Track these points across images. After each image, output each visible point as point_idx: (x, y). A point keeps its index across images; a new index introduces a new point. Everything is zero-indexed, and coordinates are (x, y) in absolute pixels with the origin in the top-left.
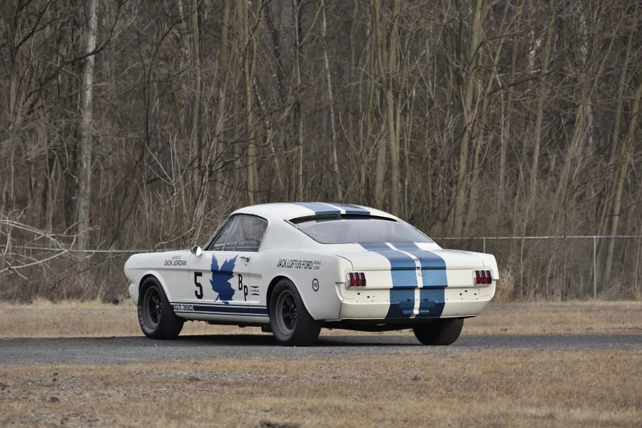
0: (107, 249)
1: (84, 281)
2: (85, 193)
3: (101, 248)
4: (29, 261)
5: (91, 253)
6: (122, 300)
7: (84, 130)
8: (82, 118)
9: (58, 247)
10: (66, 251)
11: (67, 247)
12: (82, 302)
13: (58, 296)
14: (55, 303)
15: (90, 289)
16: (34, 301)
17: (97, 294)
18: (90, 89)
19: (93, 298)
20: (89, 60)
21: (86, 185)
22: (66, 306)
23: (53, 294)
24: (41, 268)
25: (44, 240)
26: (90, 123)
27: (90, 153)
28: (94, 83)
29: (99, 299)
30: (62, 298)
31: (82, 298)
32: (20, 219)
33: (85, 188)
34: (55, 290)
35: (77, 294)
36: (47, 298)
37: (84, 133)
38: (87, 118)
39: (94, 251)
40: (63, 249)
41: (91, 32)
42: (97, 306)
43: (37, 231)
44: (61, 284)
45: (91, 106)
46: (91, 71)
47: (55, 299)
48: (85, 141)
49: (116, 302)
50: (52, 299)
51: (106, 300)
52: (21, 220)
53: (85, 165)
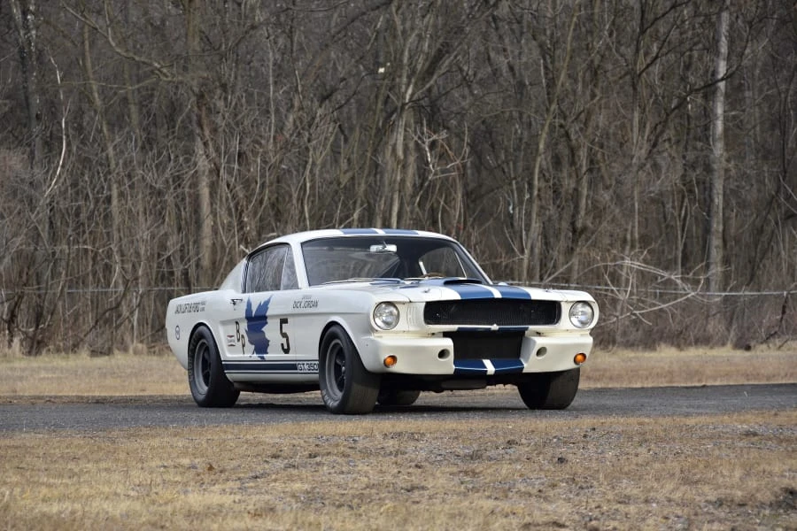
0: (738, 292)
1: (715, 326)
2: (717, 231)
3: (731, 290)
4: (655, 305)
5: (721, 295)
6: (755, 346)
7: (714, 163)
8: (711, 150)
9: (685, 290)
10: (693, 294)
11: (694, 290)
12: (712, 348)
13: (685, 342)
14: (681, 350)
15: (719, 335)
16: (658, 349)
17: (727, 339)
18: (721, 118)
19: (724, 344)
20: (719, 87)
21: (718, 223)
22: (693, 354)
23: (679, 339)
24: (666, 312)
25: (669, 282)
26: (722, 155)
27: (721, 187)
28: (725, 112)
29: (729, 346)
30: (690, 344)
31: (711, 344)
32: (643, 259)
33: (717, 226)
34: (682, 336)
35: (704, 340)
36: (672, 344)
37: (715, 166)
38: (719, 149)
39: (724, 294)
40: (688, 291)
41: (721, 57)
42: (726, 353)
43: (661, 272)
44: (689, 329)
45: (722, 137)
46: (722, 99)
47: (682, 346)
48: (716, 174)
49: (748, 348)
50: (679, 347)
51: (737, 346)
52: (645, 261)
53: (716, 200)
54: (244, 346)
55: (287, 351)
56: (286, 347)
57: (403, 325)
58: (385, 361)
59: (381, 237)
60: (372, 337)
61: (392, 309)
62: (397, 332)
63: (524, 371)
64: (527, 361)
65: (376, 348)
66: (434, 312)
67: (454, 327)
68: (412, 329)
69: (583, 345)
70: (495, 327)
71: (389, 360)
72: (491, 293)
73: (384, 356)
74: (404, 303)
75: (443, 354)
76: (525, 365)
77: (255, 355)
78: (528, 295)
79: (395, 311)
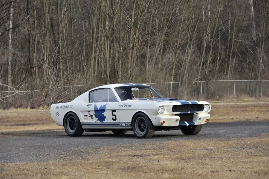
10: (18, 92)
19: (27, 107)
24: (9, 98)
54: (92, 118)
55: (115, 120)
56: (114, 119)
57: (166, 112)
58: (162, 123)
59: (134, 86)
60: (157, 116)
61: (162, 108)
62: (164, 114)
63: (195, 125)
64: (196, 121)
65: (159, 119)
66: (175, 108)
67: (179, 113)
68: (168, 113)
69: (208, 117)
70: (189, 112)
71: (163, 123)
72: (188, 103)
73: (162, 121)
74: (166, 106)
75: (177, 120)
76: (195, 123)
77: (98, 121)
78: (197, 103)
79: (163, 108)
